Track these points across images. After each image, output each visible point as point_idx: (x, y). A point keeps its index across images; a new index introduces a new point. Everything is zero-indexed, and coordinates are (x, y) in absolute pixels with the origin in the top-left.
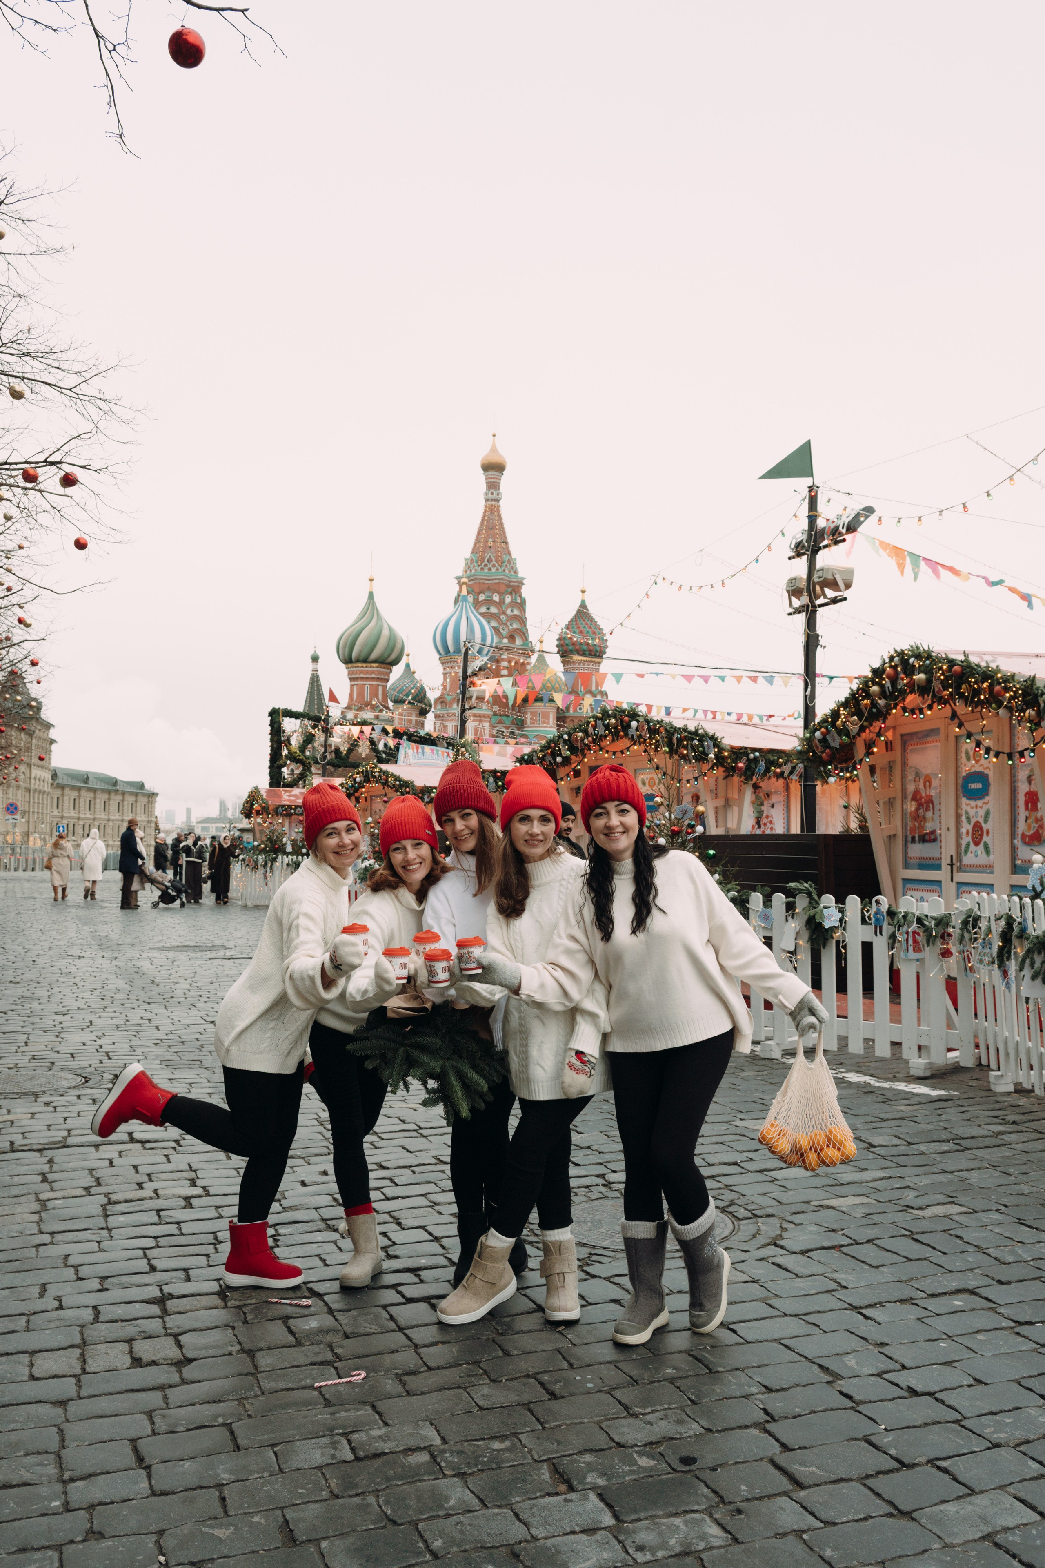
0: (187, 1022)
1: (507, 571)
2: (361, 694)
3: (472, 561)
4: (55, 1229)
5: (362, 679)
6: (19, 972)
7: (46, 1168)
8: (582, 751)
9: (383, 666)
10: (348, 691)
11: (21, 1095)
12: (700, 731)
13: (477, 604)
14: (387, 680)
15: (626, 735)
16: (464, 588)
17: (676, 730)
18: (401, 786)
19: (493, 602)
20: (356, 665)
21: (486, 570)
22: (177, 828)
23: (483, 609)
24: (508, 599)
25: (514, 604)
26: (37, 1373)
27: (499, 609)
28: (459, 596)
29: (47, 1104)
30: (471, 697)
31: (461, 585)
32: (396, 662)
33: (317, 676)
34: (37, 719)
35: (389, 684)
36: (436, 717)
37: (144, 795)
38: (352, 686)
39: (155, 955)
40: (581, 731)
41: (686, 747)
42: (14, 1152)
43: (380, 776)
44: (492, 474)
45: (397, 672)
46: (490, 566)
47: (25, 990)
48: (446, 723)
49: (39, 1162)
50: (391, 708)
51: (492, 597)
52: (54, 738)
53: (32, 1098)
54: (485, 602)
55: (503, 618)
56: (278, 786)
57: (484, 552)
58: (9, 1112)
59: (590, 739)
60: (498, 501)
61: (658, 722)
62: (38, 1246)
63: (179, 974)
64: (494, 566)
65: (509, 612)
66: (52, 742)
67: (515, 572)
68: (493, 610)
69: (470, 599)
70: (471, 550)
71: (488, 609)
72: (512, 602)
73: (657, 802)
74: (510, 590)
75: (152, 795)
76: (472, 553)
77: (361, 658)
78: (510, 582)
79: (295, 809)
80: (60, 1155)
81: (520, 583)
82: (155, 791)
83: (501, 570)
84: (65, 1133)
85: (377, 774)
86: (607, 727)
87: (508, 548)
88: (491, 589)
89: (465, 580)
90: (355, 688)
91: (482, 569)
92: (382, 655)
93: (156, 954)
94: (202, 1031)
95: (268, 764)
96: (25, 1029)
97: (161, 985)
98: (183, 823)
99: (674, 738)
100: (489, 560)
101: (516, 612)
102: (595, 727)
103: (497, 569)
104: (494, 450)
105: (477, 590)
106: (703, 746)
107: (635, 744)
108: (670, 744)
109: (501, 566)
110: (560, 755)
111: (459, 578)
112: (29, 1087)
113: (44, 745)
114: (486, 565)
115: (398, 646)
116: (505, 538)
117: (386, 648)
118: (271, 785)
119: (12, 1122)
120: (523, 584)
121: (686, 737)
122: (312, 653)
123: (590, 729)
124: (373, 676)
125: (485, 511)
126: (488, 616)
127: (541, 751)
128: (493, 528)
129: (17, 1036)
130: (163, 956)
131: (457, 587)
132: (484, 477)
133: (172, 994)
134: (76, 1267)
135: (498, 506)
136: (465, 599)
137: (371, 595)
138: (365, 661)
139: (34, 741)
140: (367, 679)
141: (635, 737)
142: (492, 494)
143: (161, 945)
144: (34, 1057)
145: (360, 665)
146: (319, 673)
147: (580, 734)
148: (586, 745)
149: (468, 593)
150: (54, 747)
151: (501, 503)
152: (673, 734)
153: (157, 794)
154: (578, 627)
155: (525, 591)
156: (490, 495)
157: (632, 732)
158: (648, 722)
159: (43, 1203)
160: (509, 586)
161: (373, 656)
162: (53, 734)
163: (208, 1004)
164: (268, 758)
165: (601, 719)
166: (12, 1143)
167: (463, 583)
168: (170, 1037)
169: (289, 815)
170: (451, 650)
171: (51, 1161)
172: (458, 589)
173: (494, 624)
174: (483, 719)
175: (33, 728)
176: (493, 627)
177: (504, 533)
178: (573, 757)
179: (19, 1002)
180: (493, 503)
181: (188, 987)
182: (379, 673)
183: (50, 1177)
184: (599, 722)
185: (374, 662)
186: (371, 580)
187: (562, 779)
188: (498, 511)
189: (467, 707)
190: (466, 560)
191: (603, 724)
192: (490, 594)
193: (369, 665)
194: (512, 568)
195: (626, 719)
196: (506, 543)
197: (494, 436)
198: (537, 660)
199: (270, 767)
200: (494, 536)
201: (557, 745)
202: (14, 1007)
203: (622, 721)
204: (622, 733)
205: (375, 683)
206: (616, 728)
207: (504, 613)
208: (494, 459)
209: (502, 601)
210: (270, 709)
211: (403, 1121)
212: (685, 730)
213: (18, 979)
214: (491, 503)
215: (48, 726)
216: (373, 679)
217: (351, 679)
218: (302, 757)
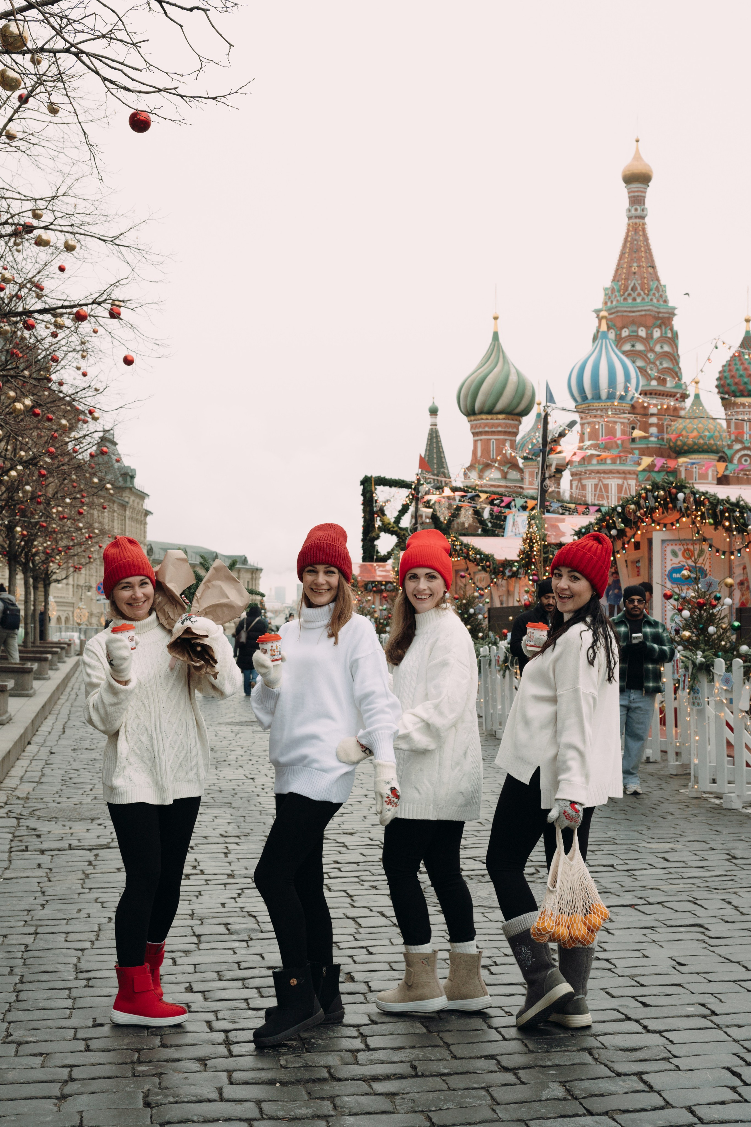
0: (230, 778)
1: (655, 301)
2: (486, 451)
3: (613, 290)
4: (93, 886)
5: (486, 433)
6: (95, 741)
7: (93, 858)
8: (636, 523)
9: (510, 417)
10: (471, 447)
11: (81, 819)
12: (742, 503)
13: (619, 341)
14: (516, 434)
15: (675, 507)
16: (604, 322)
17: (719, 502)
18: (482, 560)
19: (638, 338)
20: (479, 417)
21: (630, 301)
22: (288, 607)
23: (627, 347)
24: (657, 334)
25: (663, 339)
26: (68, 939)
27: (646, 346)
28: (598, 331)
29: (100, 825)
30: (551, 465)
31: (600, 319)
32: (525, 412)
33: (437, 432)
34: (130, 489)
35: (518, 438)
36: (572, 475)
37: (248, 570)
38: (475, 442)
39: (221, 729)
40: (634, 503)
41: (728, 519)
42: (71, 849)
43: (461, 549)
44: (636, 186)
45: (528, 423)
46: (634, 295)
47: (98, 754)
48: (584, 482)
49: (90, 856)
50: (521, 465)
51: (637, 332)
52: (149, 509)
53: (90, 821)
54: (629, 338)
55: (651, 356)
56: (371, 560)
57: (627, 279)
58: (70, 828)
59: (642, 511)
60: (643, 218)
61: (704, 494)
62: (80, 894)
63: (238, 744)
64: (639, 295)
65: (658, 349)
66: (147, 513)
67: (665, 301)
68: (639, 347)
69: (612, 335)
70: (611, 278)
71: (633, 346)
72: (661, 336)
73: (684, 575)
74: (659, 322)
75: (256, 571)
76: (613, 280)
77: (486, 409)
78: (659, 313)
79: (385, 585)
80: (102, 853)
81: (671, 314)
82: (259, 566)
83: (647, 299)
84: (110, 840)
85: (458, 548)
86: (656, 498)
87: (656, 273)
88: (636, 322)
89: (604, 313)
90: (479, 444)
91: (625, 299)
92: (509, 405)
93: (223, 728)
94: (241, 784)
95: (361, 536)
96: (92, 782)
97: (219, 753)
98: (293, 601)
99: (718, 510)
100: (634, 289)
101: (667, 348)
102: (646, 499)
103: (643, 299)
104: (637, 157)
105: (619, 324)
106: (743, 518)
107: (683, 516)
108: (714, 516)
109: (648, 295)
110: (615, 528)
111: (597, 311)
112: (88, 814)
113: (139, 517)
114: (629, 295)
115: (528, 393)
116: (653, 261)
117: (514, 397)
118: (364, 559)
119: (72, 834)
120: (674, 315)
121: (728, 508)
122: (429, 404)
123: (642, 501)
124: (500, 429)
125: (628, 231)
126: (632, 355)
127: (597, 524)
128: (638, 251)
129: (84, 786)
130: (229, 729)
131: (596, 321)
132: (625, 191)
133: (226, 759)
134: (102, 903)
135: (644, 224)
136: (605, 335)
137: (496, 336)
138: (490, 412)
139: (127, 513)
140: (493, 433)
141: (683, 509)
142: (636, 210)
143: (230, 720)
144: (95, 798)
145: (484, 416)
146: (439, 427)
147: (632, 506)
148: (639, 518)
149: (609, 328)
150: (149, 518)
151: (647, 220)
152: (716, 506)
153: (261, 570)
154: (742, 364)
155: (677, 323)
156: (633, 212)
157: (680, 504)
158: (694, 493)
159: (87, 876)
160: (658, 318)
161: (499, 406)
162: (148, 504)
163: (255, 766)
164: (361, 530)
165: (651, 491)
166: (70, 845)
167: (603, 317)
168: (212, 787)
169: (380, 592)
170: (589, 396)
171: (96, 855)
172: (597, 324)
173: (640, 363)
174: (628, 476)
175: (126, 499)
176: (639, 368)
177: (651, 255)
178: (628, 529)
179: (91, 763)
180: (637, 221)
181: (242, 753)
182: (507, 425)
183: (94, 863)
184: (649, 494)
185: (500, 413)
186: (496, 318)
187: (618, 552)
188: (644, 230)
189: (547, 475)
190: (605, 289)
191: (653, 496)
192: (635, 328)
193: (494, 416)
194: (661, 296)
195: (674, 491)
196: (653, 267)
197: (637, 141)
198: (693, 404)
199: (363, 540)
200: (639, 259)
201: (611, 518)
202: (86, 766)
203: (670, 492)
204: (670, 505)
205: (501, 437)
206: (665, 500)
207: (652, 350)
208: (639, 168)
209: (650, 336)
210: (361, 478)
211: (372, 840)
212: (728, 501)
213: (93, 747)
214: (634, 221)
215: (142, 496)
216: (499, 433)
217: (475, 434)
218: (396, 529)
